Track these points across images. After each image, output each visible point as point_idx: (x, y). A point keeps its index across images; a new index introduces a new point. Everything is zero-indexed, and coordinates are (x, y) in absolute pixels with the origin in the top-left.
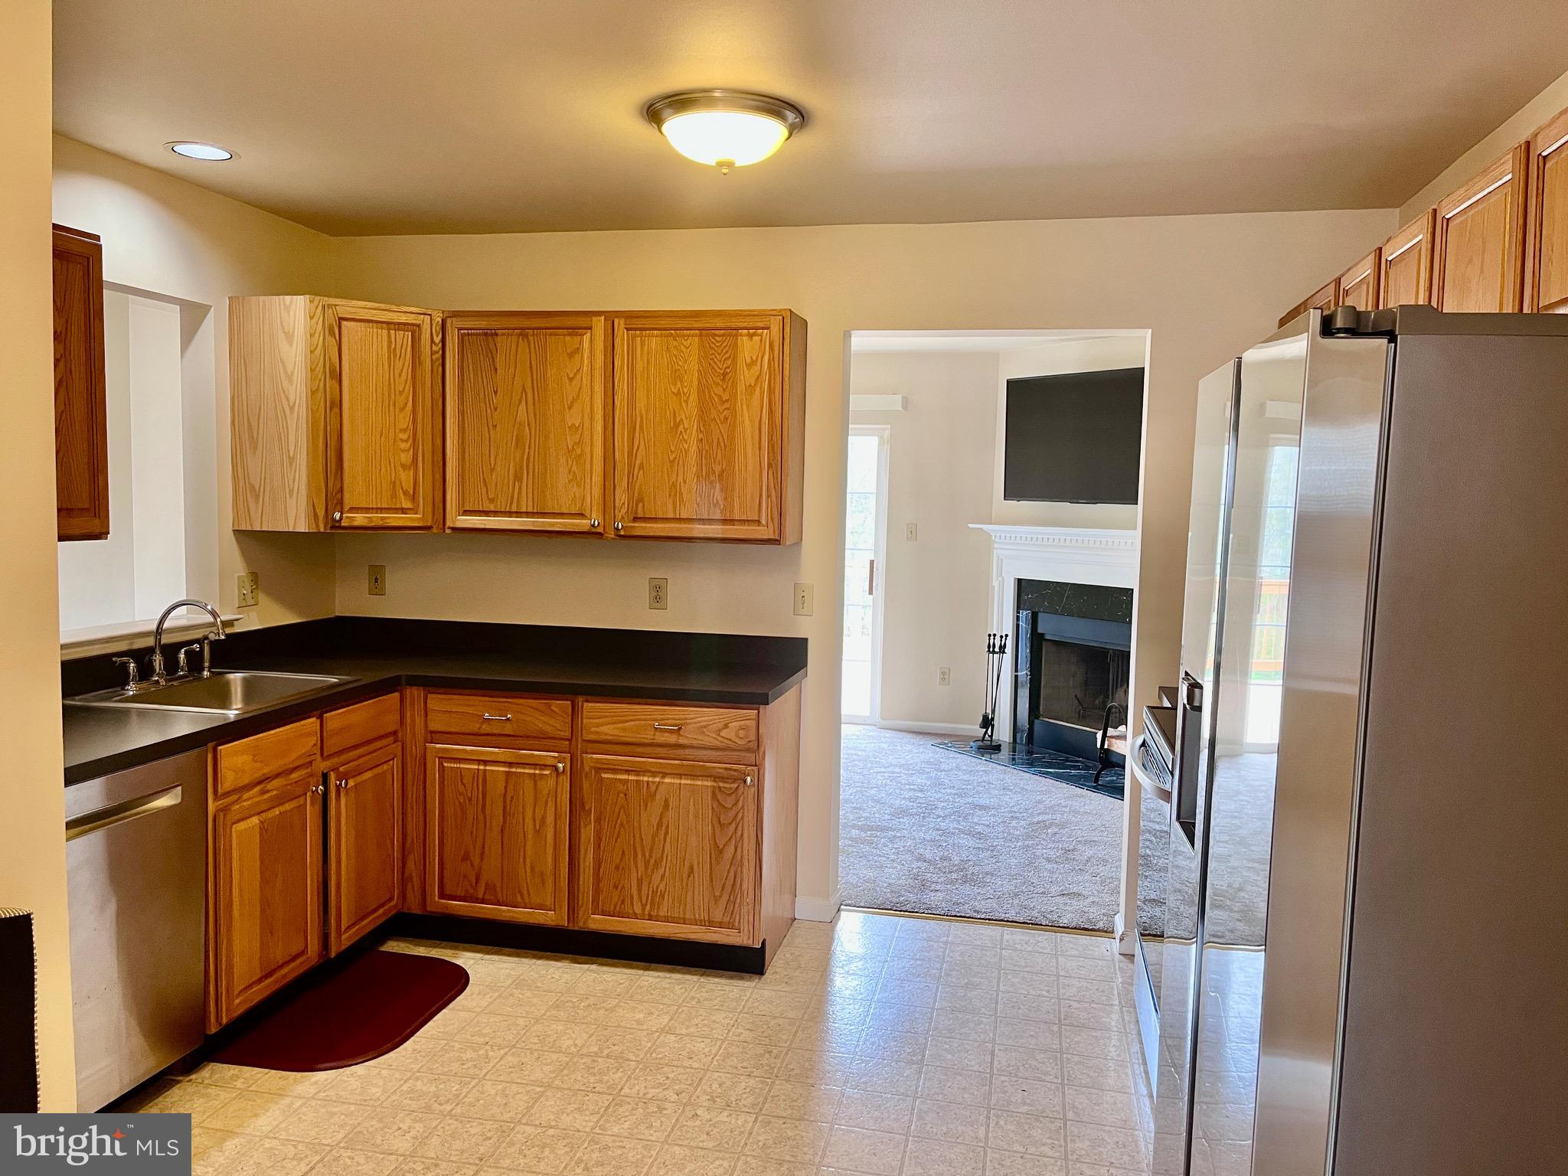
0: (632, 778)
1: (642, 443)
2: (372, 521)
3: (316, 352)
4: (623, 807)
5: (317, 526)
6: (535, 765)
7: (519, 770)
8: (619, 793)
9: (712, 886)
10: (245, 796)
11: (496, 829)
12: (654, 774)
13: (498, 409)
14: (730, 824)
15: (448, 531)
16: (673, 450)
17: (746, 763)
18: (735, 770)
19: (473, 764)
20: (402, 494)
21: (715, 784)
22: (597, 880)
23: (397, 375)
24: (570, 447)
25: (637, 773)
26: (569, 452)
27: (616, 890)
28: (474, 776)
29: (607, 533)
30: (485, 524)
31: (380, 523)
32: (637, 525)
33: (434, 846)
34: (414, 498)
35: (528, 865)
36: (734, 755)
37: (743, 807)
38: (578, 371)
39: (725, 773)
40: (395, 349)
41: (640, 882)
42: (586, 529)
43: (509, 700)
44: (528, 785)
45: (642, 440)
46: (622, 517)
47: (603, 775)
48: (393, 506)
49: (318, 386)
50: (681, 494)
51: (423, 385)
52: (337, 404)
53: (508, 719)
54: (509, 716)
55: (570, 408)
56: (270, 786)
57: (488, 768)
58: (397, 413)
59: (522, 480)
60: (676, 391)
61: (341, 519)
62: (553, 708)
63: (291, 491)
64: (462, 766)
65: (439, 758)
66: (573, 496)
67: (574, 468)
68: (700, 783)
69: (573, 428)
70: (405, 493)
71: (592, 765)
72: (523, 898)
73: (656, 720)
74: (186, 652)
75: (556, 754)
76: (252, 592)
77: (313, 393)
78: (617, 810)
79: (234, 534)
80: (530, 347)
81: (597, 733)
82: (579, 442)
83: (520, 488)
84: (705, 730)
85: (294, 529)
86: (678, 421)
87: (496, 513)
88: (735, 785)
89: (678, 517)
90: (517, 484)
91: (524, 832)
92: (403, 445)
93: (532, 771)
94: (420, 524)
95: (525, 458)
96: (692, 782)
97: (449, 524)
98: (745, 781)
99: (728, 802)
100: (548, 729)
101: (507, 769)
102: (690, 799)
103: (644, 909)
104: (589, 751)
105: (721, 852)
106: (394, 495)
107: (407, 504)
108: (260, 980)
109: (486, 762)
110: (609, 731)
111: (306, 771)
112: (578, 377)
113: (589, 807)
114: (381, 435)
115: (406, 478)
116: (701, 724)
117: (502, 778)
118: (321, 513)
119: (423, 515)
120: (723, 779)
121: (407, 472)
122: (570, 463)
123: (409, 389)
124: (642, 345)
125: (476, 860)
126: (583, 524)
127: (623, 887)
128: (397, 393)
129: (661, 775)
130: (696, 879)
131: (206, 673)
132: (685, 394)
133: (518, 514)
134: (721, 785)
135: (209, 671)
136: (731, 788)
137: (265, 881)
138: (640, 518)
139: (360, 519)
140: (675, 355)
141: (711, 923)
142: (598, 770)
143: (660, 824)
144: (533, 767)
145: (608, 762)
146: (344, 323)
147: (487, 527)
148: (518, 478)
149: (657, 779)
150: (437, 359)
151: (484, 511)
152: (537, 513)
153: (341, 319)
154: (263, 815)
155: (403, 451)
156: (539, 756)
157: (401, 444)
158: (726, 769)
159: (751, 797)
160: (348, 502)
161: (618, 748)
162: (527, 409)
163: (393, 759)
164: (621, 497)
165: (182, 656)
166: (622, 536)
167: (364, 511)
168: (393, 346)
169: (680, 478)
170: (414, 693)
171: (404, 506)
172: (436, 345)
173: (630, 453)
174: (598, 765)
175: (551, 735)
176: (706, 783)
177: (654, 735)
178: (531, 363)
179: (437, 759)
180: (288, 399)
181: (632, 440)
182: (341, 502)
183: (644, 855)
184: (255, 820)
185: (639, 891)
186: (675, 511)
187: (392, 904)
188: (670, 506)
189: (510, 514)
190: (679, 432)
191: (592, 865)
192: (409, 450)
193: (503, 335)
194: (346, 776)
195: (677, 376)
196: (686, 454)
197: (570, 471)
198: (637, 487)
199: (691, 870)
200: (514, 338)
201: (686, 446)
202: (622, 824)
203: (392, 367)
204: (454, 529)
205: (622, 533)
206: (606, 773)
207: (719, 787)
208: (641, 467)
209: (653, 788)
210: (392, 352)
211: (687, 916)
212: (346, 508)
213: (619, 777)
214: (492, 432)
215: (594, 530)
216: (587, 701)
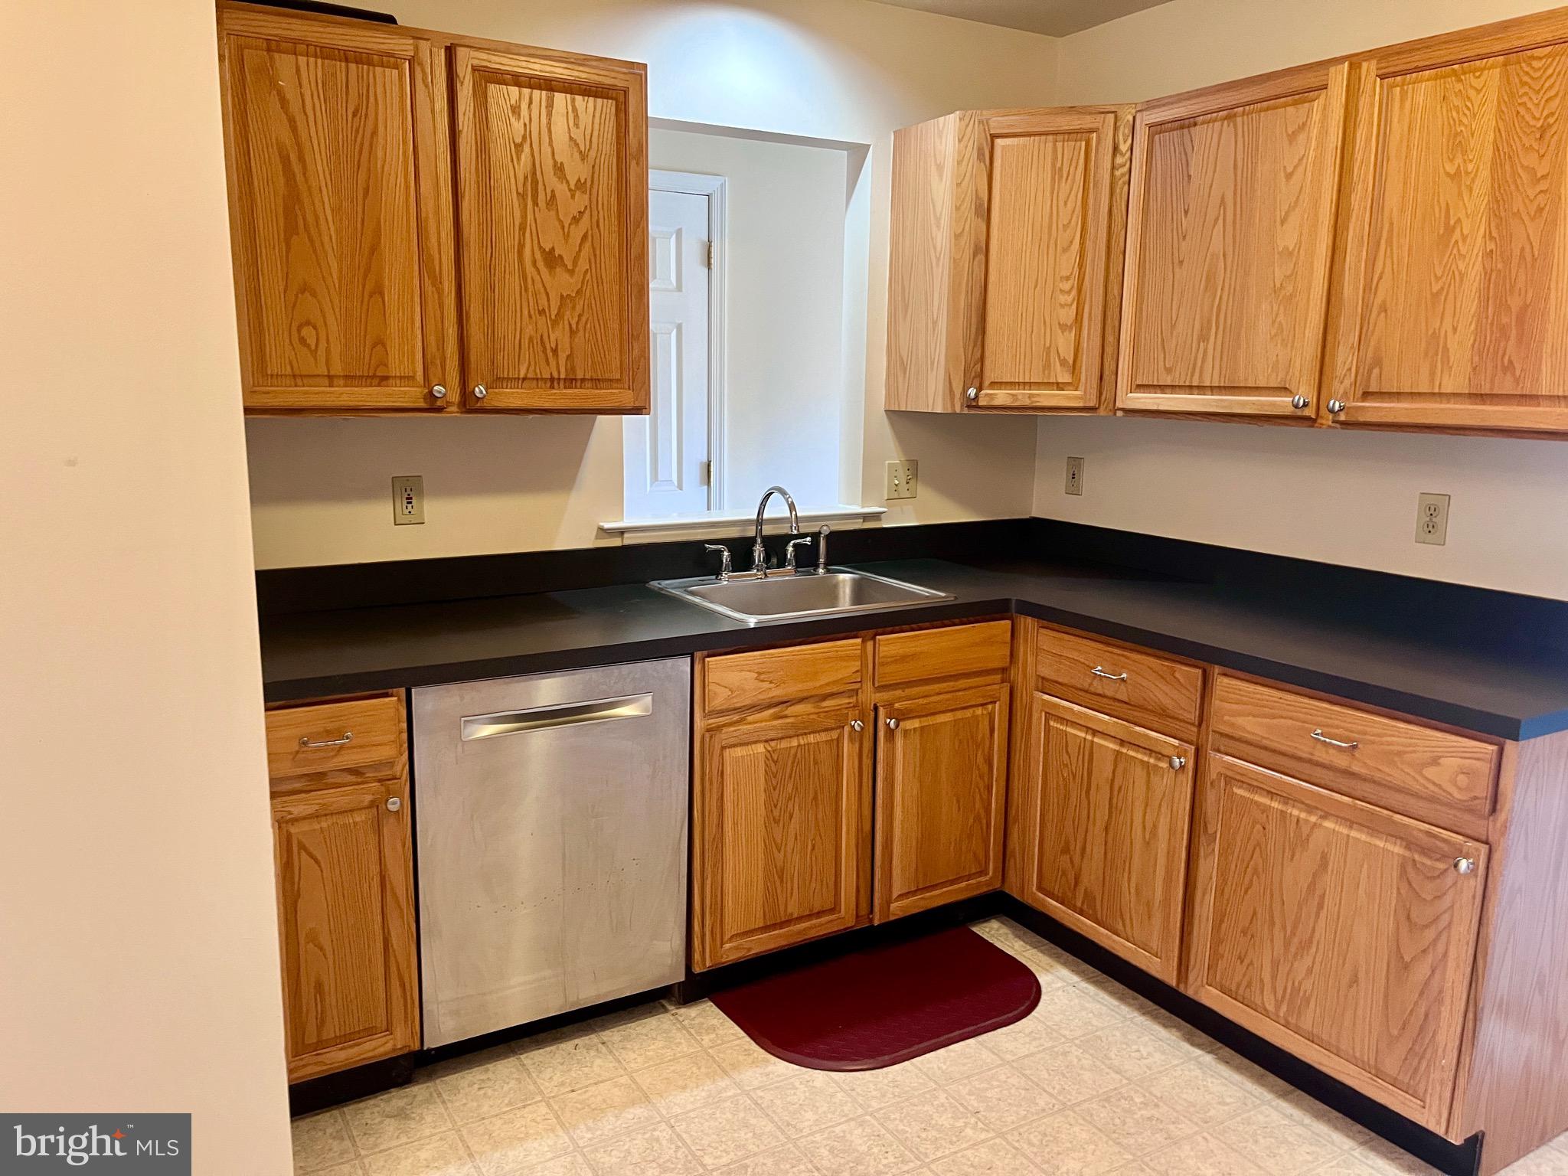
0: (1275, 805)
1: (1388, 270)
2: (1017, 400)
3: (963, 185)
4: (1258, 844)
5: (953, 405)
6: (1151, 752)
7: (1131, 753)
8: (1255, 822)
9: (1387, 1016)
10: (750, 719)
11: (1100, 824)
12: (1310, 809)
13: (1188, 237)
14: (1426, 926)
15: (1120, 414)
16: (1439, 274)
17: (1469, 832)
18: (1444, 841)
19: (1080, 730)
20: (1058, 364)
21: (1407, 854)
22: (1217, 941)
23: (1061, 203)
24: (1278, 285)
25: (1286, 800)
26: (1275, 292)
27: (1242, 962)
28: (1080, 746)
29: (1322, 417)
30: (1158, 405)
31: (1027, 402)
32: (1367, 404)
33: (1035, 824)
34: (1074, 368)
35: (1133, 885)
36: (1447, 816)
37: (1452, 907)
38: (1301, 160)
39: (1426, 840)
40: (1061, 169)
41: (1275, 965)
42: (1289, 410)
43: (1125, 653)
44: (1139, 773)
45: (1388, 261)
46: (1345, 393)
47: (1235, 790)
48: (1046, 381)
49: (963, 230)
50: (1446, 349)
51: (1097, 211)
52: (983, 250)
53: (1123, 679)
54: (1124, 675)
55: (1283, 222)
56: (791, 710)
57: (1096, 740)
58: (1058, 255)
59: (1208, 341)
60: (1452, 172)
61: (977, 396)
62: (1177, 675)
63: (932, 363)
64: (1069, 730)
65: (1046, 713)
66: (1274, 359)
67: (1281, 318)
68: (1381, 844)
69: (1288, 253)
70: (1063, 362)
71: (1223, 771)
72: (1124, 925)
73: (1319, 725)
74: (795, 546)
75: (1175, 742)
76: (908, 483)
77: (958, 236)
78: (1250, 848)
79: (887, 415)
80: (1236, 135)
81: (1233, 725)
82: (1292, 274)
83: (1205, 351)
84: (1396, 759)
85: (933, 409)
86: (1452, 222)
87: (1173, 388)
88: (1441, 866)
89: (1436, 390)
90: (1202, 344)
91: (1131, 840)
92: (1063, 299)
93: (1146, 759)
94: (1081, 404)
95: (1215, 306)
96: (1368, 839)
97: (1119, 405)
98: (1456, 866)
99: (1428, 890)
100: (1167, 702)
101: (1117, 747)
102: (1362, 866)
103: (1278, 1007)
104: (1222, 748)
105: (1406, 967)
106: (1047, 366)
107: (1064, 377)
108: (766, 928)
109: (1095, 732)
110: (1250, 726)
111: (847, 701)
112: (1301, 169)
113: (1214, 829)
114: (1036, 287)
115: (1065, 344)
116: (1391, 747)
117: (1111, 758)
118: (958, 391)
119: (1085, 392)
120: (1425, 851)
121: (1067, 333)
122: (1275, 308)
123: (1077, 222)
124: (1402, 100)
125: (1077, 859)
126: (1282, 403)
127: (1251, 963)
128: (1060, 226)
129: (1320, 813)
130: (1362, 994)
131: (821, 571)
132: (1467, 173)
133: (1201, 389)
134: (1417, 857)
135: (825, 568)
136: (1434, 869)
137: (773, 820)
138: (1373, 393)
139: (1002, 397)
140: (1457, 108)
141: (1378, 1074)
142: (1229, 780)
143: (1312, 887)
144: (1148, 752)
145: (1244, 773)
146: (999, 142)
147: (1162, 408)
148: (1203, 338)
149: (1313, 819)
150: (1123, 175)
151: (1160, 386)
152: (1224, 387)
153: (994, 137)
154: (773, 744)
155: (1062, 306)
156: (1156, 740)
157: (1061, 297)
158: (1428, 833)
159: (1467, 895)
160: (990, 376)
161: (1264, 756)
162: (1224, 232)
163: (995, 702)
164: (1344, 359)
165: (790, 549)
166: (1342, 423)
167: (1008, 387)
168: (1059, 165)
169: (1447, 324)
170: (1027, 623)
171: (1060, 380)
172: (1123, 155)
173: (1367, 288)
174: (1230, 773)
175: (1172, 714)
176: (1390, 847)
177: (1314, 748)
178: (1235, 161)
179: (1043, 714)
180: (935, 248)
181: (1372, 263)
182: (981, 375)
183: (1284, 927)
184: (760, 748)
185: (1274, 977)
186: (1432, 381)
187: (982, 879)
188: (1425, 371)
189: (1190, 389)
190: (1453, 241)
191: (1211, 915)
192: (1071, 305)
193: (1203, 123)
194: (901, 716)
195: (1457, 144)
196: (1461, 280)
197: (1274, 322)
198: (1372, 343)
199: (1354, 980)
200: (1218, 124)
201: (1462, 266)
202: (1256, 871)
203: (1056, 192)
204: (1126, 411)
205: (1342, 417)
206: (1240, 787)
207: (1414, 860)
208: (1384, 309)
209: (1305, 830)
210: (1057, 173)
211: (1343, 1047)
212: (986, 383)
213: (1257, 798)
214: (1177, 270)
215: (1299, 413)
216: (1225, 675)
